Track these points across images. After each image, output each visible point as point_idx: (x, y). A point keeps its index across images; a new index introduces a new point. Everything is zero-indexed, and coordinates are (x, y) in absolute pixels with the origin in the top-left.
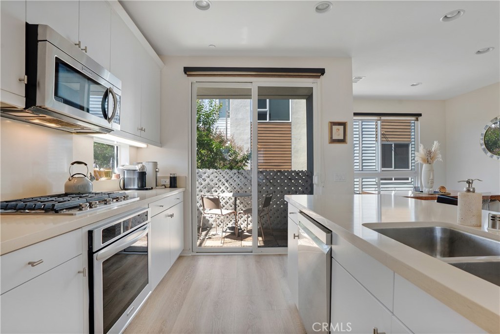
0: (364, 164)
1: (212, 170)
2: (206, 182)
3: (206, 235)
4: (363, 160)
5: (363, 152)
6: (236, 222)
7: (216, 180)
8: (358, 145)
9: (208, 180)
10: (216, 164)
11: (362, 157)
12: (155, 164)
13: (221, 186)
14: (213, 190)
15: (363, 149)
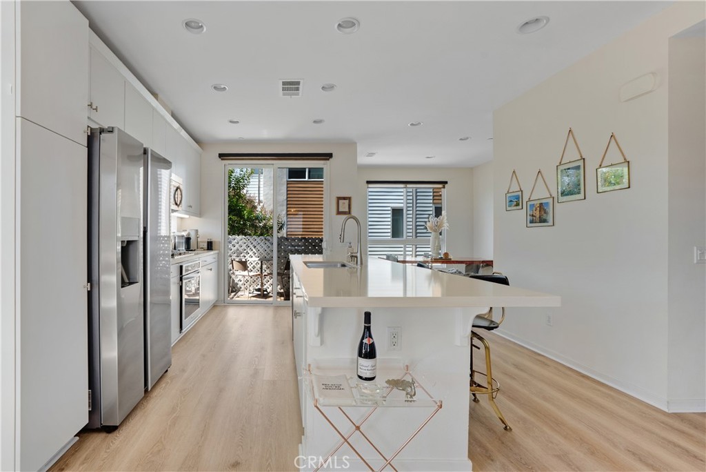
0: (418, 231)
1: (241, 237)
2: (235, 248)
3: (235, 295)
4: (417, 226)
5: (418, 216)
6: (262, 284)
7: (244, 246)
8: (411, 209)
9: (237, 246)
10: (246, 230)
11: (416, 222)
12: (197, 231)
13: (249, 251)
14: (242, 255)
15: (418, 212)
